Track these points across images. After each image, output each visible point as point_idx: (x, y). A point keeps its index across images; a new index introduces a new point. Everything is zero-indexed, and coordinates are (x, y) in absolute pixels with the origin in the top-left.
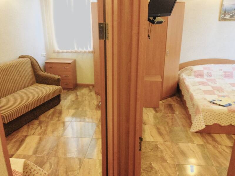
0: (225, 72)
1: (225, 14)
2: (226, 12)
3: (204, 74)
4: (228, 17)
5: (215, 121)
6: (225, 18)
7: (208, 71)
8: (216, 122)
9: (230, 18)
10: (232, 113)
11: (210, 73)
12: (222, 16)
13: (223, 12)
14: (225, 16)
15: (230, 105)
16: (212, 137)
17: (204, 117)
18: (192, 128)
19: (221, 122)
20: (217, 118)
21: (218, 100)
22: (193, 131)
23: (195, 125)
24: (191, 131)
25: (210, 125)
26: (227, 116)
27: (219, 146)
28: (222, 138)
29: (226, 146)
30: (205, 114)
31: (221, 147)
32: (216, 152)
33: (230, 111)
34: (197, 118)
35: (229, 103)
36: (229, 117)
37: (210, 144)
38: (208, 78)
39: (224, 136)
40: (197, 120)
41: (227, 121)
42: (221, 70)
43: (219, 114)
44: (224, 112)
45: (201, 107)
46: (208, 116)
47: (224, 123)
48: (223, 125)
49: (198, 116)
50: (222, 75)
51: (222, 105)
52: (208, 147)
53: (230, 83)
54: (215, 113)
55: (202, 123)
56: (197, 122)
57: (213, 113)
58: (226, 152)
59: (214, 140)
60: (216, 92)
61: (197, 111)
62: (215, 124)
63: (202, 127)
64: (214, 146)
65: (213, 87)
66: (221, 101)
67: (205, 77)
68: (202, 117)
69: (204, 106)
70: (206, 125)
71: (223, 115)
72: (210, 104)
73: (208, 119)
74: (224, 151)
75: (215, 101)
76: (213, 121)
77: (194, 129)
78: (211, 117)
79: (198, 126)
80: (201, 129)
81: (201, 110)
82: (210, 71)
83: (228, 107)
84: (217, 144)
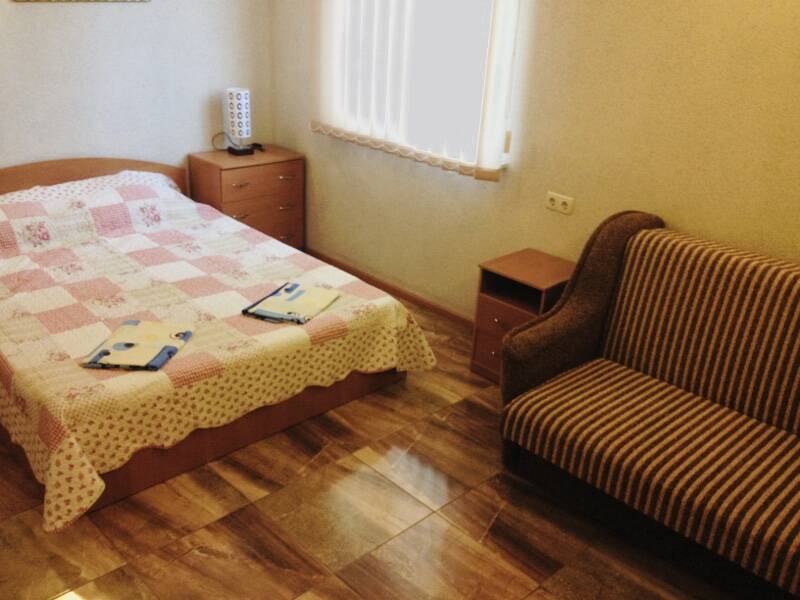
0: (96, 212)
3: (18, 236)
5: (135, 442)
7: (28, 221)
8: (139, 446)
10: (190, 387)
11: (41, 226)
15: (170, 353)
16: (140, 509)
17: (88, 443)
18: (50, 514)
19: (158, 437)
20: (139, 427)
21: (117, 347)
22: (59, 524)
23: (60, 496)
24: (48, 528)
25: (118, 465)
26: (176, 402)
27: (186, 541)
28: (179, 495)
29: (208, 527)
30: (87, 431)
31: (192, 543)
32: (184, 574)
33: (183, 381)
34: (58, 464)
35: (165, 348)
36: (184, 406)
37: (146, 550)
38: (38, 250)
39: (184, 483)
40: (60, 473)
41: (179, 422)
42: (80, 205)
43: (143, 410)
44: (162, 394)
45: (60, 407)
46: (102, 432)
47: (171, 437)
48: (168, 444)
49: (61, 451)
50: (88, 227)
51: (143, 363)
52: (145, 570)
53: (130, 254)
54: (126, 410)
55: (88, 477)
56: (62, 479)
57: (119, 414)
58: (218, 555)
59: (160, 522)
60: (98, 309)
61: (49, 430)
62: (139, 455)
63: (91, 493)
64: (166, 553)
65: (72, 289)
66: (129, 345)
67: (26, 248)
68: (77, 448)
69: (71, 397)
70: (103, 476)
71: (161, 405)
72: (91, 378)
73: (104, 444)
74: (210, 552)
75: (107, 353)
76: (128, 443)
77: (59, 518)
78: (114, 433)
79: (73, 497)
80: (88, 503)
81: (64, 421)
82: (39, 219)
83: (166, 366)
84: (173, 537)
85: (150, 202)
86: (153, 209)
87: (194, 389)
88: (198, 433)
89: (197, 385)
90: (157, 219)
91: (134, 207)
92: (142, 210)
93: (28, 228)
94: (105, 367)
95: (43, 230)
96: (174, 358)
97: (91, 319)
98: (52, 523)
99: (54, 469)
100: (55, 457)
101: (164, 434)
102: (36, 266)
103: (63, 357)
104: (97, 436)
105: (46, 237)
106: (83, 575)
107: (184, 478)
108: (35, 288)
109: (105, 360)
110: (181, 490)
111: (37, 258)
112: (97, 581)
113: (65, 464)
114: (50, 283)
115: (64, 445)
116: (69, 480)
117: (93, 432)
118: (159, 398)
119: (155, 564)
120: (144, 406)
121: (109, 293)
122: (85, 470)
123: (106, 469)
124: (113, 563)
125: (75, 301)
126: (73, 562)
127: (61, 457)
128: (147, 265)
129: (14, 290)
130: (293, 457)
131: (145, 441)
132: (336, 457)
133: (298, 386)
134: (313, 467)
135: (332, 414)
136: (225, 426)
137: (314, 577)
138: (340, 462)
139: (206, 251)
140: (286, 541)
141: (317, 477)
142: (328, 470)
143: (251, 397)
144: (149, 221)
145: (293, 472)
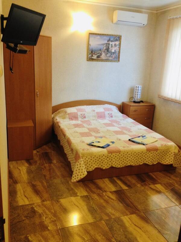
0: (97, 113)
1: (92, 54)
2: (93, 52)
3: (79, 116)
4: (95, 57)
5: (96, 165)
6: (92, 58)
7: (81, 113)
8: (97, 167)
9: (97, 59)
10: (112, 154)
11: (84, 115)
12: (90, 56)
13: (90, 52)
14: (92, 56)
15: (108, 145)
16: (95, 184)
17: (85, 162)
18: (73, 177)
19: (102, 166)
20: (97, 162)
21: (96, 142)
22: (75, 181)
23: (76, 173)
24: (72, 181)
25: (91, 170)
26: (108, 157)
27: (104, 194)
28: (105, 183)
29: (110, 192)
30: (85, 159)
31: (106, 195)
32: (102, 201)
33: (110, 152)
34: (77, 165)
35: (107, 144)
36: (109, 159)
37: (94, 193)
38: (83, 120)
39: (107, 181)
40: (78, 168)
41: (108, 163)
42: (94, 111)
43: (99, 157)
44: (105, 154)
45: (81, 152)
46: (89, 160)
47: (105, 166)
48: (104, 168)
49: (79, 162)
50: (95, 116)
51: (101, 146)
52: (93, 197)
53: (104, 124)
54: (95, 156)
55: (84, 170)
56: (78, 169)
57: (94, 156)
58: (112, 199)
59: (99, 188)
60: (93, 134)
61: (77, 157)
62: (96, 169)
63: (84, 174)
64: (99, 195)
65: (89, 129)
66: (99, 142)
67: (80, 119)
68: (82, 162)
69: (83, 150)
70: (87, 172)
71: (104, 157)
72: (89, 147)
73: (89, 164)
74: (110, 198)
75: (93, 143)
76: (94, 165)
77: (75, 179)
78: (92, 161)
79: (79, 174)
80: (82, 177)
81: (81, 155)
82: (84, 113)
83: (107, 148)
84: (101, 192)
85: (111, 112)
86: (111, 114)
87: (113, 155)
88: (112, 167)
89: (114, 154)
90: (112, 117)
91: (107, 113)
92: (108, 114)
93: (81, 114)
94: (92, 145)
95: (85, 116)
96: (109, 147)
97: (91, 135)
98: (73, 180)
99: (76, 166)
100: (77, 163)
101: (103, 166)
102: (81, 123)
103: (83, 142)
104: (87, 161)
105: (85, 117)
106: (78, 194)
107: (107, 179)
108: (80, 127)
109: (93, 144)
110: (105, 182)
111: (82, 121)
112: (81, 197)
113: (79, 166)
114: (84, 127)
115: (80, 161)
116: (79, 170)
117: (87, 160)
118: (104, 155)
119: (95, 197)
120: (100, 156)
121: (96, 131)
122: (83, 168)
123: (88, 171)
124: (85, 194)
125: (89, 131)
126: (76, 191)
127: (78, 164)
128: (107, 126)
129: (75, 127)
130: (137, 181)
131: (99, 166)
132: (150, 185)
133: (141, 162)
134: (142, 185)
135: (151, 174)
136: (119, 168)
137: (137, 211)
138: (150, 186)
139: (122, 125)
140: (131, 200)
141: (143, 188)
142: (146, 187)
143: (127, 162)
144: (110, 117)
145: (136, 185)
